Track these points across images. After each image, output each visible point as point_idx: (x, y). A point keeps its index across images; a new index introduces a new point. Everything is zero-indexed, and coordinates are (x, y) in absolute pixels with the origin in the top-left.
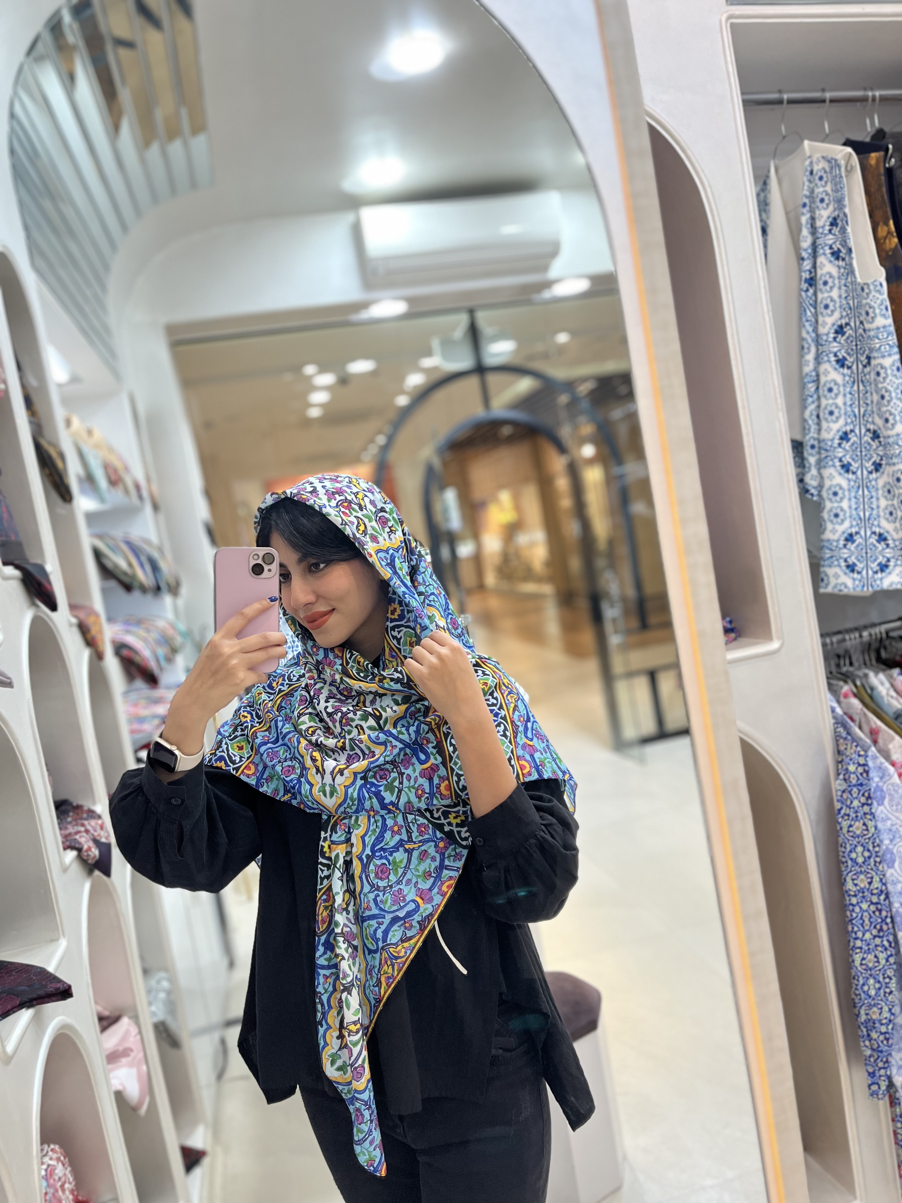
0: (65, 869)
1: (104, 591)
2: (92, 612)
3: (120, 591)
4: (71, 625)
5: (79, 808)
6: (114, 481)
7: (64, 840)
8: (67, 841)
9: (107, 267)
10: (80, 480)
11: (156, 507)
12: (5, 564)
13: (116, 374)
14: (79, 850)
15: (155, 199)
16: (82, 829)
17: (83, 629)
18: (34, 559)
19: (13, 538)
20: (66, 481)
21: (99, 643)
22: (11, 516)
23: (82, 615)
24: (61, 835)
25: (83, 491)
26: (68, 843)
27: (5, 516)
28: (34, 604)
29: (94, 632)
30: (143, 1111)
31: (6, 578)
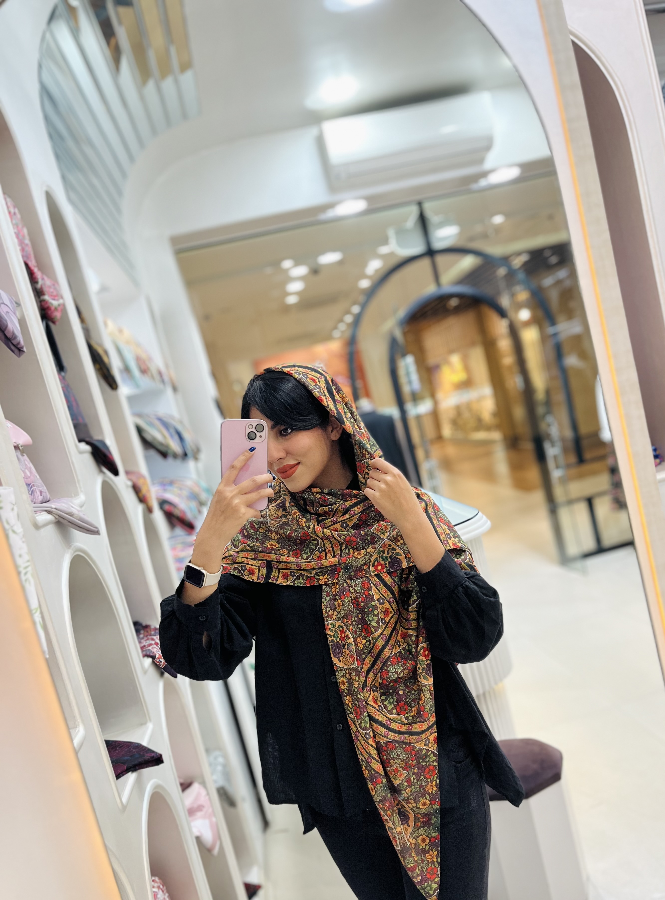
0: (145, 672)
1: (147, 458)
2: (141, 476)
3: (158, 458)
4: (127, 486)
5: (147, 626)
6: (144, 370)
7: (142, 651)
8: (144, 651)
10: (121, 373)
11: (175, 389)
12: (80, 441)
13: (135, 282)
14: (153, 657)
16: (153, 642)
17: (136, 489)
18: (96, 437)
19: (81, 421)
20: (112, 374)
21: (149, 500)
22: (77, 404)
23: (134, 478)
24: (140, 645)
26: (144, 653)
27: (74, 404)
28: (101, 471)
29: (144, 491)
30: (216, 851)
31: (81, 452)
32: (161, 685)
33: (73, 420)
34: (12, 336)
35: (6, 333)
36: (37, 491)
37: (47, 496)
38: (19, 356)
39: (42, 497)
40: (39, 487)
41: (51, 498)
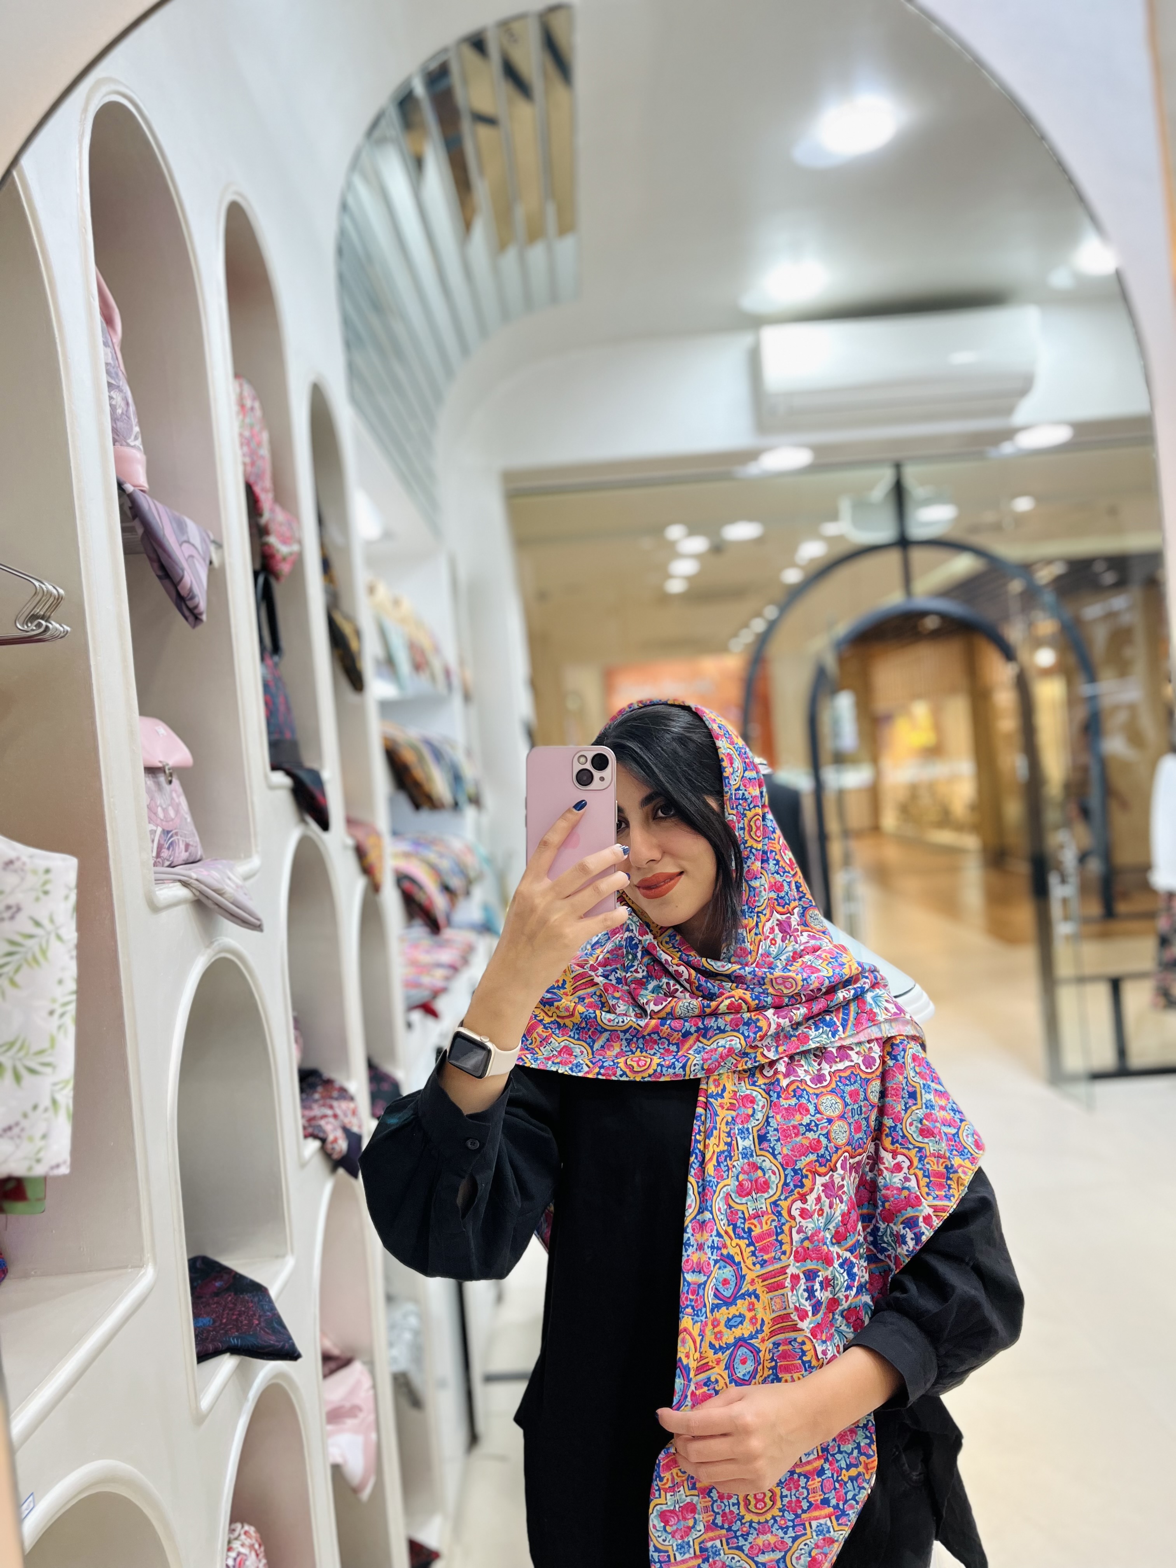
0: (303, 1165)
1: (392, 802)
2: (374, 831)
3: (408, 807)
4: (345, 847)
5: (328, 1083)
6: (419, 665)
7: (306, 1124)
8: (310, 1126)
9: (438, 397)
10: (378, 663)
11: (467, 697)
12: (275, 767)
13: (436, 529)
14: (323, 1141)
15: (506, 315)
16: (329, 1112)
17: (360, 853)
18: (309, 762)
19: (288, 735)
20: (358, 665)
21: (377, 872)
22: (288, 709)
23: (360, 834)
24: (303, 1116)
25: (380, 674)
26: (310, 1130)
27: (282, 708)
28: (303, 821)
29: (372, 857)
30: (366, 1494)
31: (272, 787)
32: (328, 1187)
33: (270, 732)
34: (189, 594)
35: (179, 588)
36: (181, 842)
37: (197, 853)
38: (194, 626)
39: (187, 854)
40: (185, 837)
41: (204, 857)
